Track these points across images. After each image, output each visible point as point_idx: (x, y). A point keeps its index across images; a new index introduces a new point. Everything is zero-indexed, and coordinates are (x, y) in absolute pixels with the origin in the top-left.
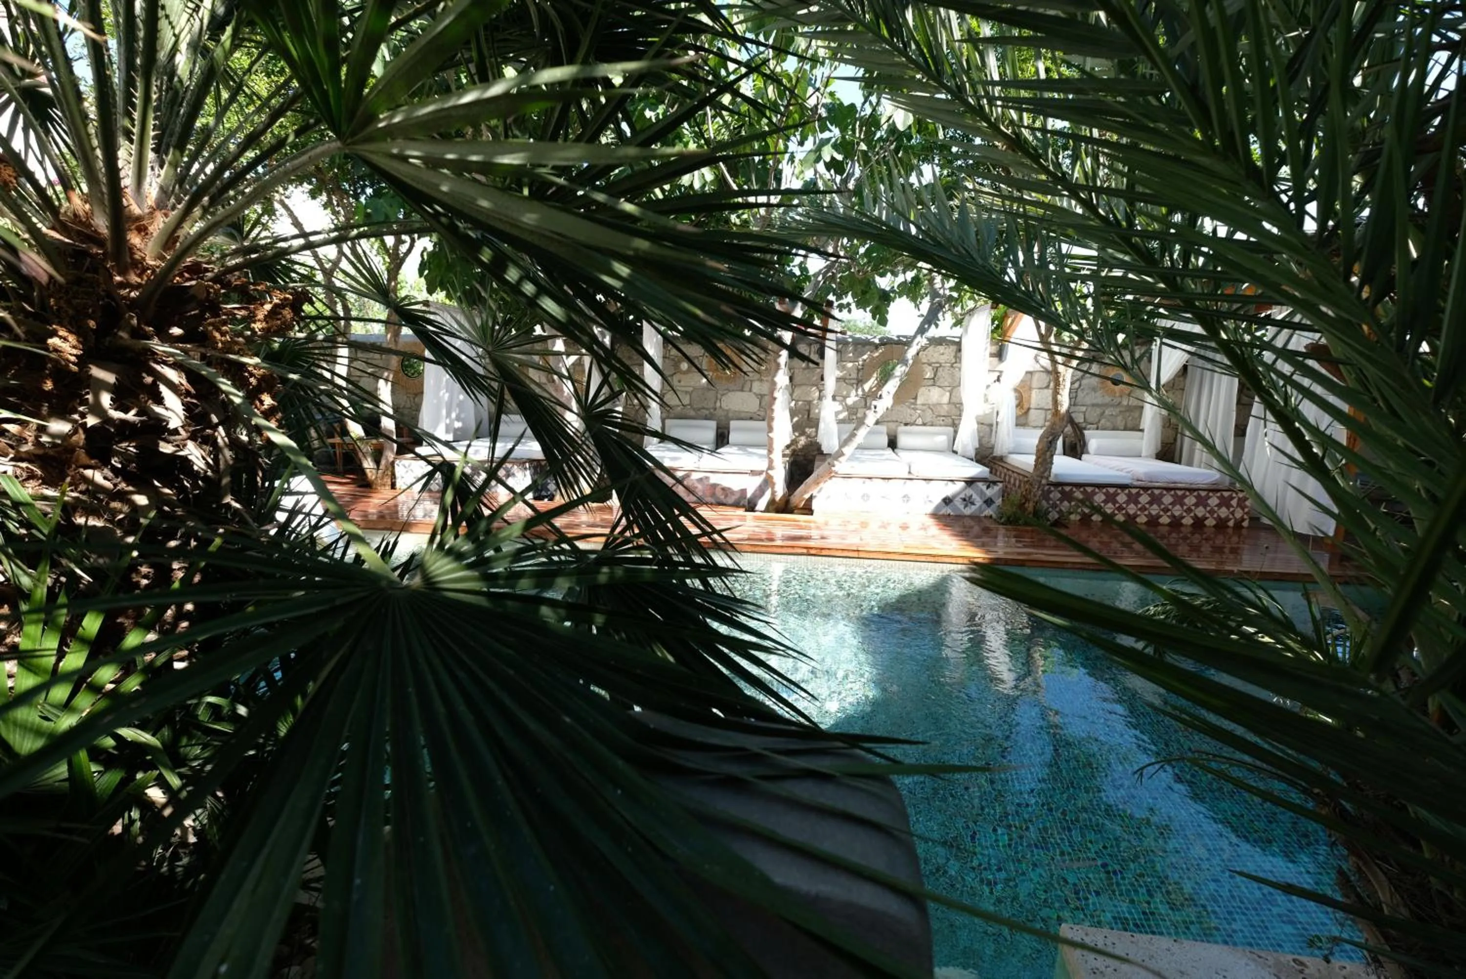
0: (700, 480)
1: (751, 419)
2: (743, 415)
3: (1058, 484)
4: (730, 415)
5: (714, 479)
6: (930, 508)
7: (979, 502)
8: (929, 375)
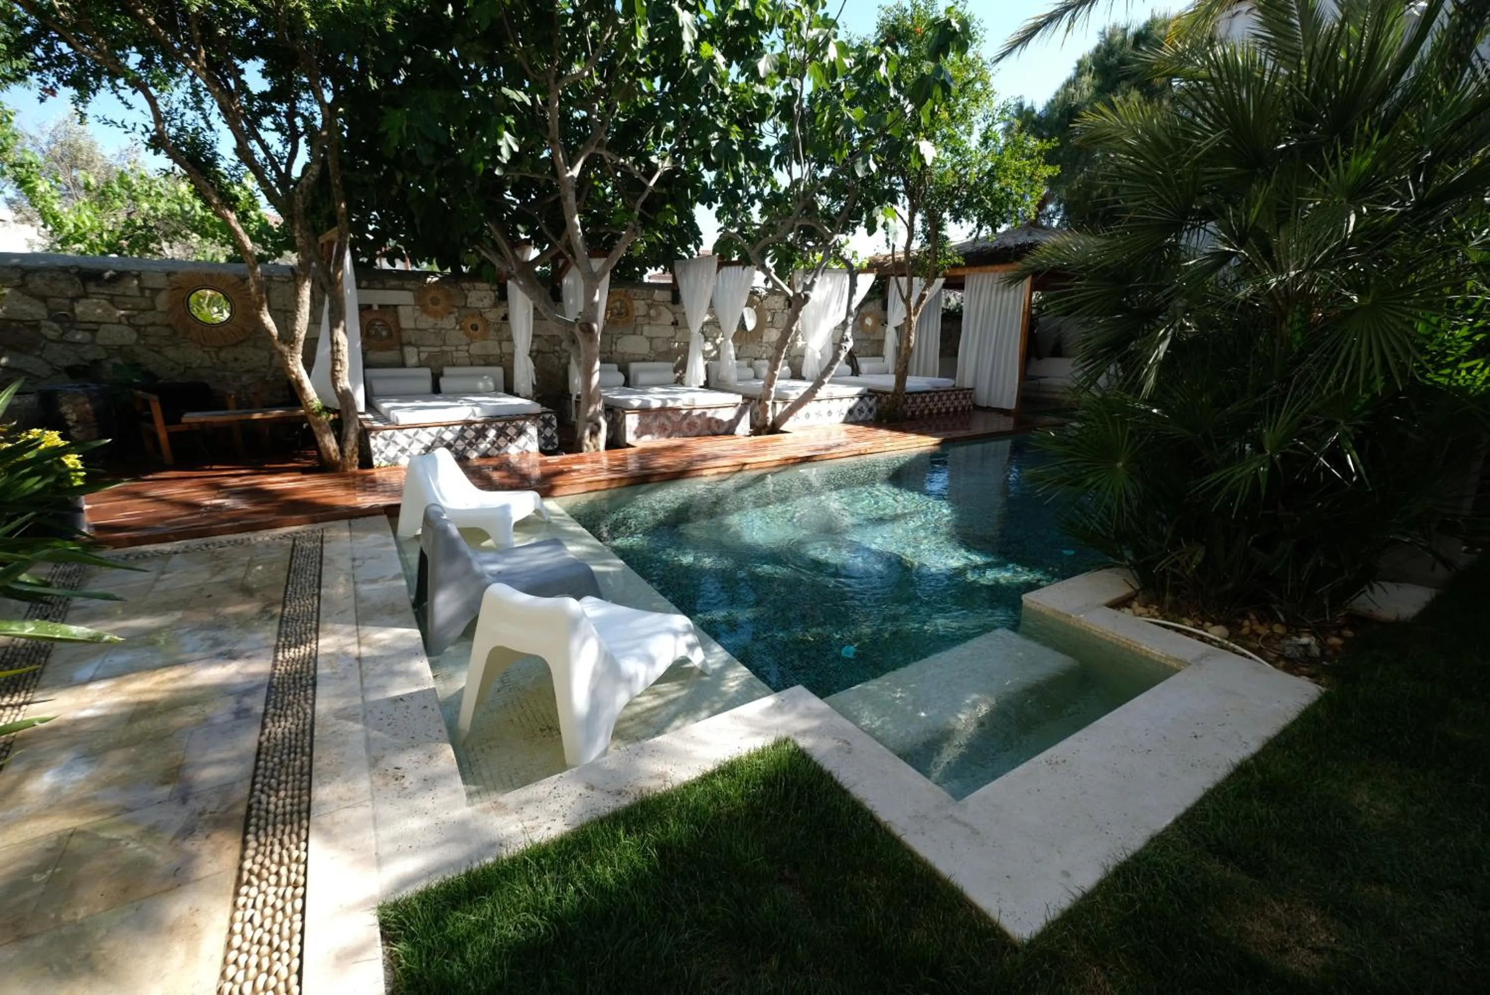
0: (699, 416)
1: (644, 360)
2: (637, 357)
3: (911, 394)
4: (626, 357)
5: (709, 414)
6: (842, 418)
7: (866, 409)
8: (769, 319)
